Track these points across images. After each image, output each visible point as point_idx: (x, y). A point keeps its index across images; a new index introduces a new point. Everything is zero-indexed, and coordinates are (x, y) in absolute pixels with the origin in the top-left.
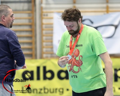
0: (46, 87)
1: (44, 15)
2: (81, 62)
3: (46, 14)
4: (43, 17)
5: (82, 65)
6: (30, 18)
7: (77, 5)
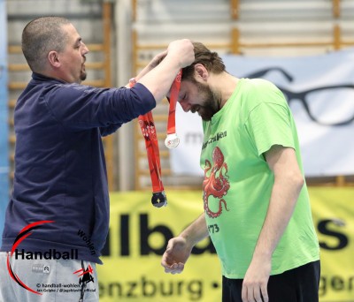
0: (149, 278)
1: (142, 57)
2: (225, 181)
3: (146, 53)
4: (139, 61)
5: (226, 191)
6: (99, 64)
7: (242, 27)
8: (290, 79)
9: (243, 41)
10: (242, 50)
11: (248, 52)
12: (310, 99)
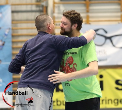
0: (59, 99)
1: (57, 25)
2: (76, 69)
3: (58, 23)
7: (90, 15)
8: (106, 32)
9: (90, 19)
10: (90, 22)
11: (92, 23)
12: (113, 39)
